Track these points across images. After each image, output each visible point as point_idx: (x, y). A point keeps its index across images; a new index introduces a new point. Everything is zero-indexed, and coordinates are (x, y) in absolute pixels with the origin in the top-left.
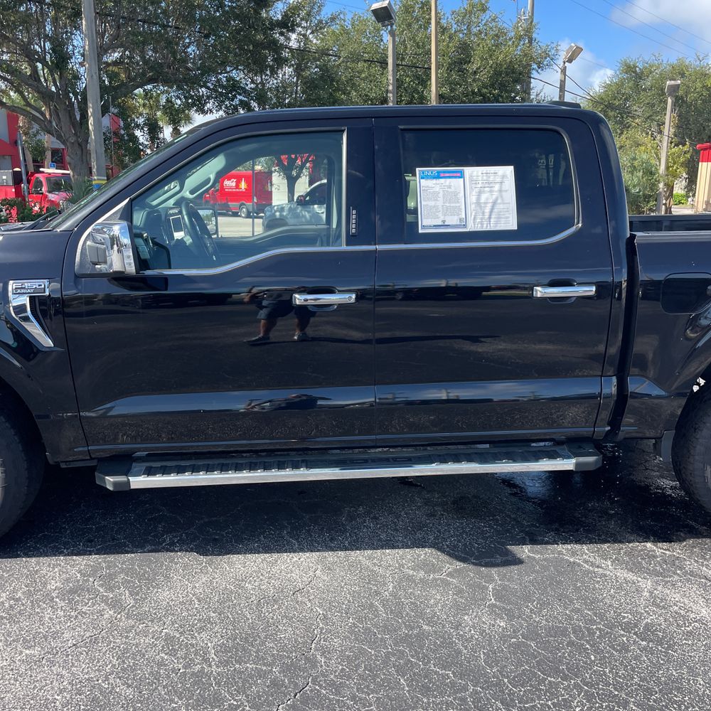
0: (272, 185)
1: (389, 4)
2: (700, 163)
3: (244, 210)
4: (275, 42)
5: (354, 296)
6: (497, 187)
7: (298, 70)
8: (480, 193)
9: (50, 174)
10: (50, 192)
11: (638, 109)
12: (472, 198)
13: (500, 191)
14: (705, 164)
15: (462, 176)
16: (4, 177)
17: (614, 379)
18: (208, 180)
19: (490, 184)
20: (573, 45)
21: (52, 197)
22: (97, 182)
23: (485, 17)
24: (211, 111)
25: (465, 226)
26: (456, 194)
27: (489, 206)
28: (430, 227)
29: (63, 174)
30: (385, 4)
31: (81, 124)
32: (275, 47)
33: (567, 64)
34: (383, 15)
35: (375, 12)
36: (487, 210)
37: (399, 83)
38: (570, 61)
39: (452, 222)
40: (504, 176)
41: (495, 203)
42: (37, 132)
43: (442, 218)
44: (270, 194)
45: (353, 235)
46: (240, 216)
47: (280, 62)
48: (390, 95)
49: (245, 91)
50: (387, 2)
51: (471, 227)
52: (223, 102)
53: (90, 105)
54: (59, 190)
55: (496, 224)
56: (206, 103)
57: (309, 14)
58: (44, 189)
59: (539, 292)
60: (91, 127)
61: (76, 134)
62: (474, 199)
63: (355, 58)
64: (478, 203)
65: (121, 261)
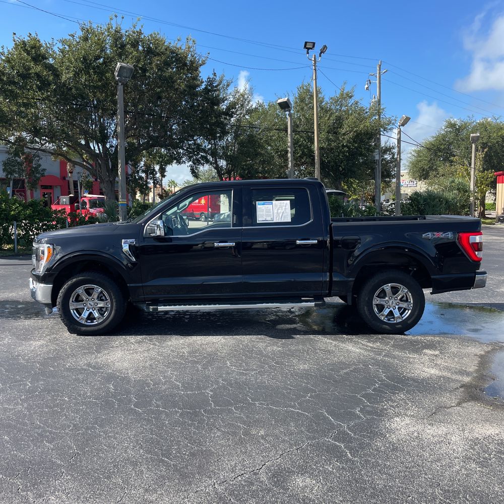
0: (220, 202)
1: (288, 99)
2: (497, 184)
3: (203, 216)
4: (222, 123)
5: (234, 244)
6: (284, 208)
7: (236, 137)
8: (278, 209)
9: (91, 198)
10: (90, 208)
11: (457, 152)
12: (275, 211)
13: (285, 209)
14: (500, 185)
15: (272, 204)
16: (64, 200)
17: (328, 274)
18: (186, 204)
19: (281, 207)
20: (404, 116)
21: (92, 210)
22: (121, 202)
23: (351, 101)
24: (185, 163)
25: (273, 220)
26: (270, 210)
27: (281, 214)
28: (261, 221)
29: (98, 197)
30: (286, 99)
31: (112, 170)
32: (222, 125)
33: (401, 127)
34: (285, 106)
35: (280, 104)
36: (281, 216)
37: (295, 143)
38: (403, 125)
39: (269, 219)
40: (286, 204)
41: (283, 213)
42: (88, 175)
43: (265, 218)
44: (219, 207)
45: (235, 224)
46: (200, 221)
47: (225, 133)
48: (289, 149)
49: (204, 151)
50: (287, 98)
51: (275, 221)
52: (192, 157)
53: (120, 161)
54: (96, 207)
55: (284, 219)
56: (182, 157)
57: (242, 105)
58: (88, 206)
59: (298, 242)
60: (119, 173)
61: (109, 176)
62: (276, 211)
63: (269, 129)
64: (277, 213)
65: (160, 232)
